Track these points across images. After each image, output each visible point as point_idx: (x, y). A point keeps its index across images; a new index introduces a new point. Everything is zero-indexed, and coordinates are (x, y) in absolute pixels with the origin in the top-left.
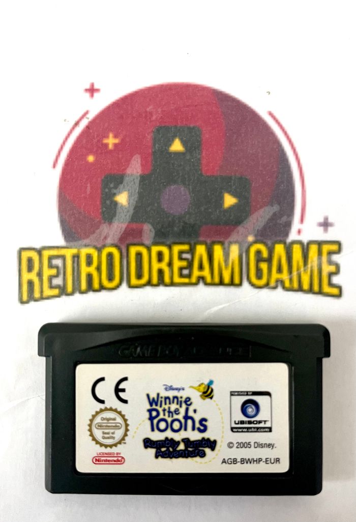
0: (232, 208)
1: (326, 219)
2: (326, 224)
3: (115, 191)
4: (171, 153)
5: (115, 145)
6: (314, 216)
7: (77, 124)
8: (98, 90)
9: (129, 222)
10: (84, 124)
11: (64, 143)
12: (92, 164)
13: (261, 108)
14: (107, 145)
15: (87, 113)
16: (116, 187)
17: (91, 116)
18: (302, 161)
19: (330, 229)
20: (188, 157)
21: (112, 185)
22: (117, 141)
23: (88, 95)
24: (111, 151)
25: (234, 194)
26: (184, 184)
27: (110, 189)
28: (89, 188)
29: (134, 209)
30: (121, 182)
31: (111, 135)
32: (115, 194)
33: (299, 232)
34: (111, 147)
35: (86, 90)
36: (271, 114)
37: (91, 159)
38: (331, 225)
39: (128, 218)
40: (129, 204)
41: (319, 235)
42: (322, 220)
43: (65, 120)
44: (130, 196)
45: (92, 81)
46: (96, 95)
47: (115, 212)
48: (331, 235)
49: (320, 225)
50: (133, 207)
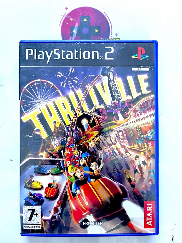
0: (97, 32)
1: (117, 34)
2: (117, 35)
3: (73, 30)
4: (84, 22)
5: (72, 20)
6: (114, 33)
7: (64, 16)
8: (68, 9)
9: (76, 36)
10: (65, 16)
11: (61, 20)
12: (68, 24)
13: (102, 11)
14: (70, 20)
15: (66, 14)
16: (73, 29)
17: (67, 14)
18: (111, 22)
19: (117, 36)
20: (87, 22)
21: (72, 29)
22: (72, 19)
23: (66, 10)
24: (72, 22)
25: (97, 30)
26: (87, 28)
27: (72, 30)
28: (67, 30)
29: (77, 33)
30: (74, 28)
31: (71, 18)
32: (73, 31)
33: (111, 37)
34: (71, 21)
35: (65, 9)
36: (104, 12)
37: (67, 23)
38: (118, 35)
39: (76, 35)
40: (76, 32)
41: (115, 37)
42: (116, 34)
43: (61, 15)
44: (76, 31)
45: (66, 7)
46: (67, 10)
47: (73, 34)
48: (118, 37)
49: (115, 35)
50: (76, 33)
